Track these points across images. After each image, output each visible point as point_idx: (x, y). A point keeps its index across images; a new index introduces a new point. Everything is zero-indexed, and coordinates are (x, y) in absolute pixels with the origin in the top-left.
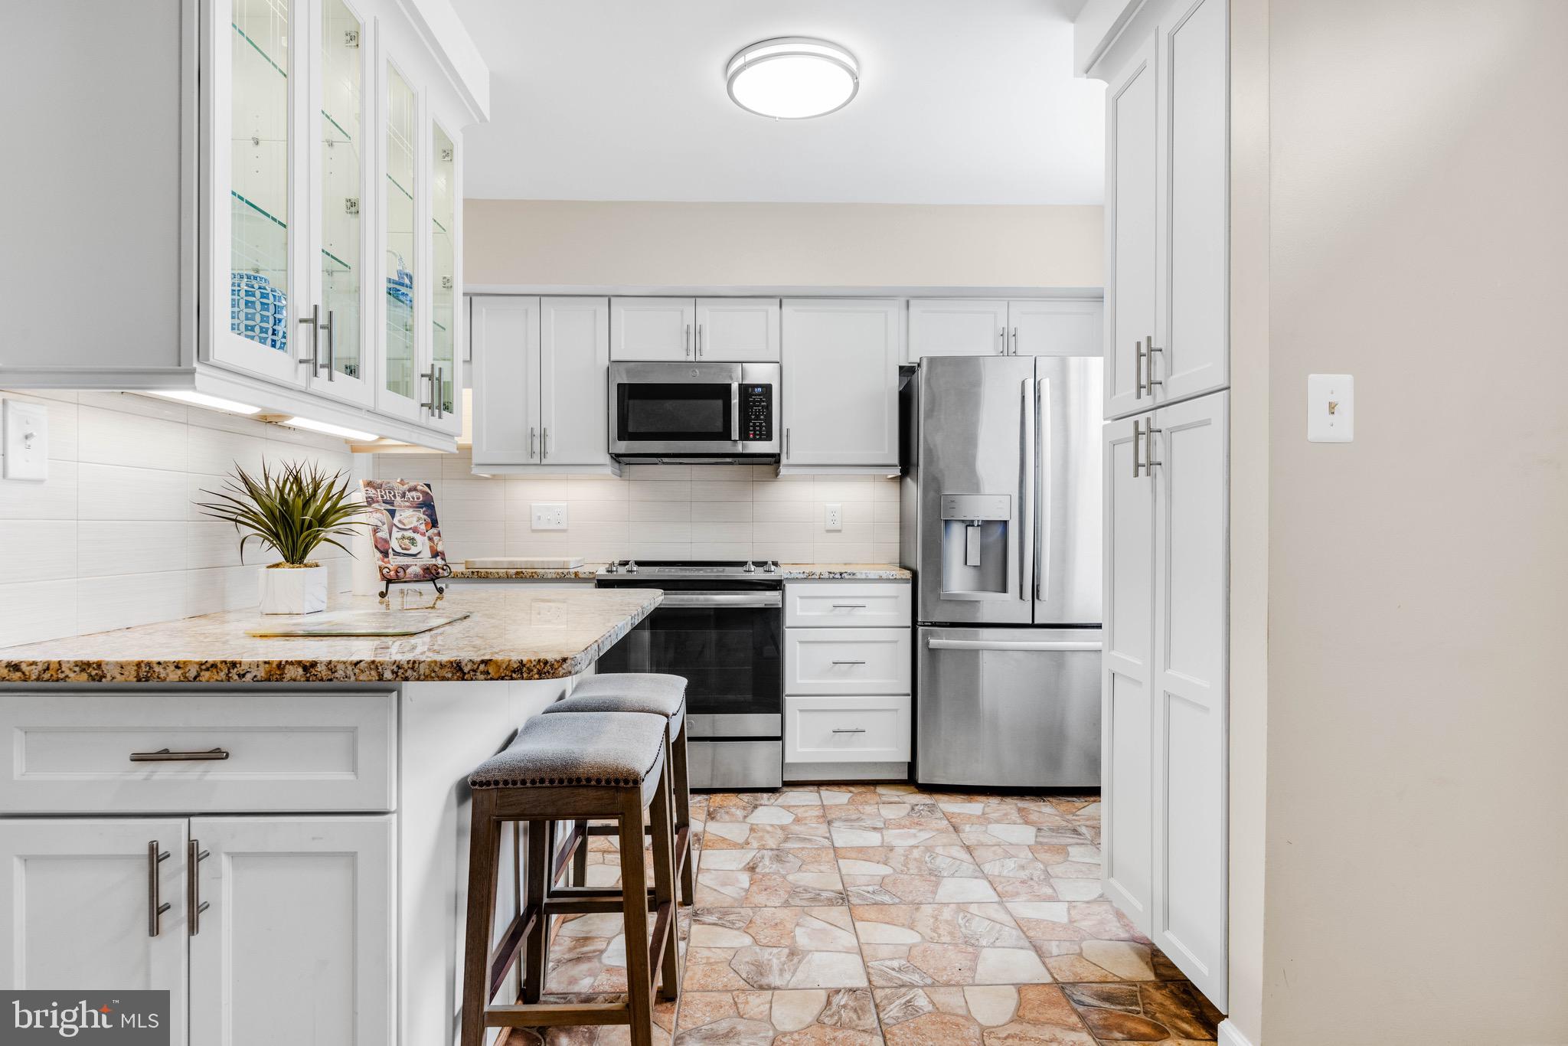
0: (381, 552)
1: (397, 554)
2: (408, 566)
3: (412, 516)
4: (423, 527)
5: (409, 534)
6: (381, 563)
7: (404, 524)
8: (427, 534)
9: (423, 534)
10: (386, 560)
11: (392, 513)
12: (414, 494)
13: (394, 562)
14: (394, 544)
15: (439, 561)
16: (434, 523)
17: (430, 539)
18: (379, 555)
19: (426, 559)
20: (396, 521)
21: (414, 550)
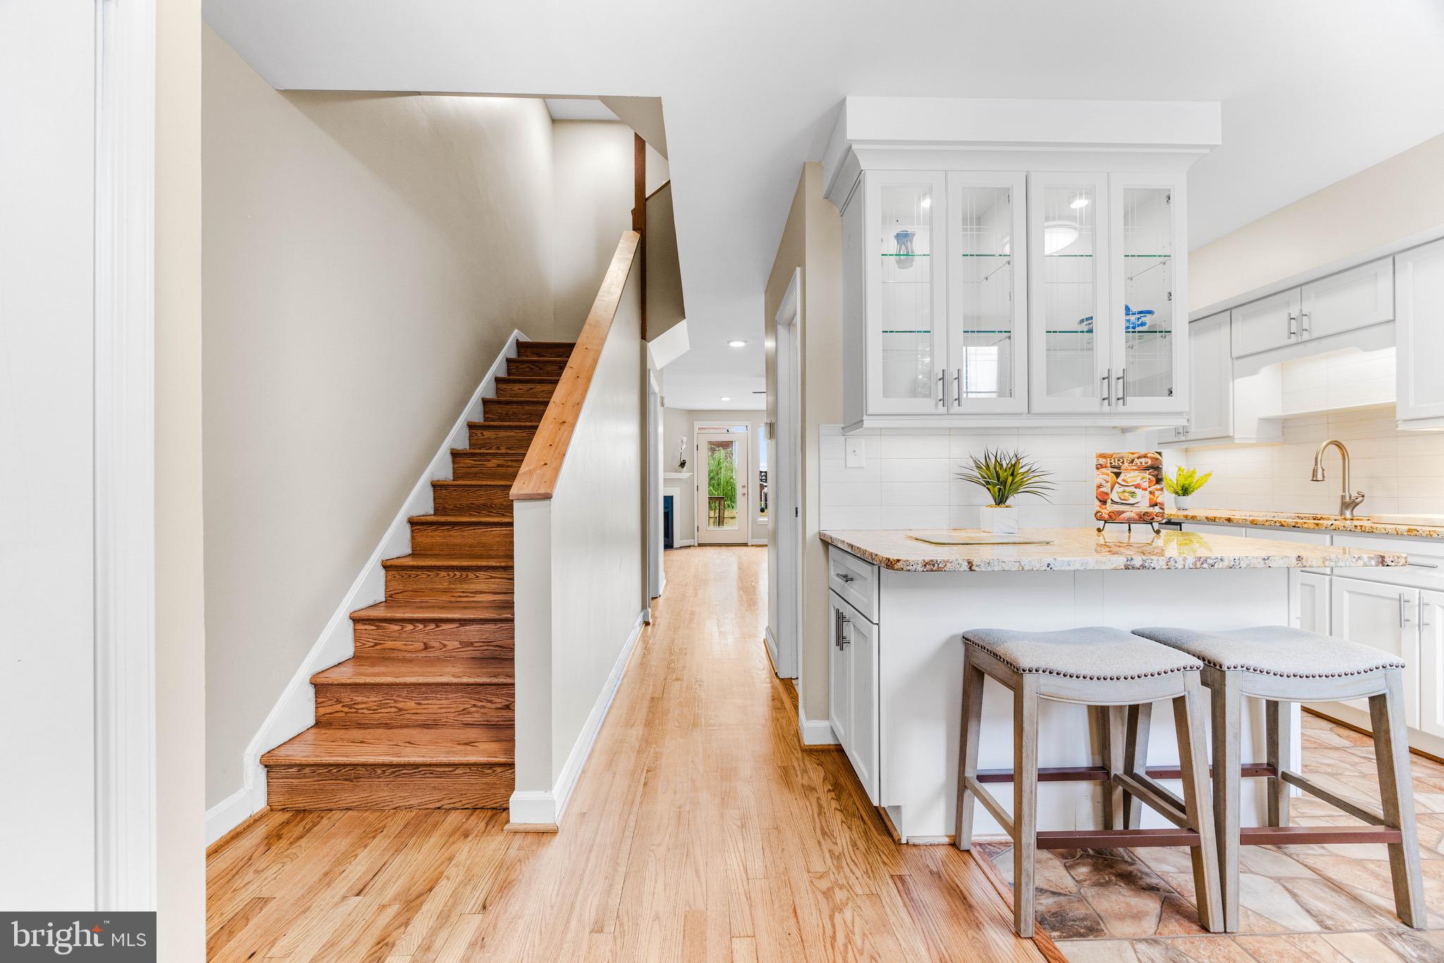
0: (1100, 501)
1: (1117, 503)
2: (1123, 512)
3: (1137, 476)
4: (1146, 485)
5: (1132, 489)
6: (1098, 509)
7: (1127, 482)
8: (1149, 489)
9: (1145, 489)
10: (1104, 506)
11: (1118, 475)
12: (1143, 460)
13: (1110, 507)
14: (1114, 496)
15: (1157, 509)
16: (1159, 481)
17: (1151, 493)
18: (1098, 503)
19: (1144, 507)
20: (1119, 480)
21: (1132, 501)
